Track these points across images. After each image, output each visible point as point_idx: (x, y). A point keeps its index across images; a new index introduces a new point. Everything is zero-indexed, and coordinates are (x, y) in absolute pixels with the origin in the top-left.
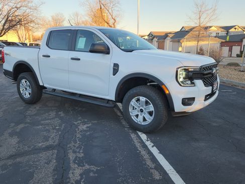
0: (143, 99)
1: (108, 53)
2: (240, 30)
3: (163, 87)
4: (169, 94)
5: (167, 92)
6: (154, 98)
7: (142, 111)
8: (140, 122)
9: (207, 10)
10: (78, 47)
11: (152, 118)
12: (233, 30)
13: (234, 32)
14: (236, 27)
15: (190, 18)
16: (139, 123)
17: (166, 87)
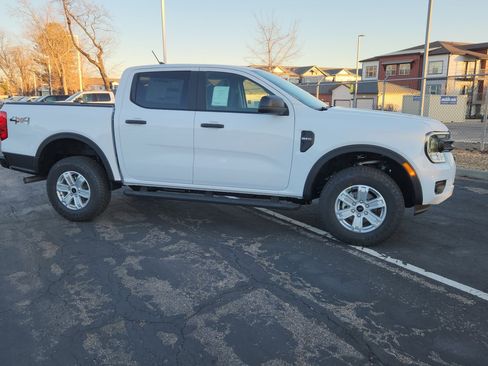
0: (363, 189)
1: (286, 113)
2: (320, 74)
3: (405, 165)
4: (416, 177)
5: (412, 174)
6: (387, 185)
7: (360, 209)
8: (357, 228)
9: (281, 39)
10: (213, 104)
11: (382, 219)
12: (307, 74)
13: (309, 78)
14: (312, 69)
15: (253, 51)
16: (355, 230)
17: (410, 166)
